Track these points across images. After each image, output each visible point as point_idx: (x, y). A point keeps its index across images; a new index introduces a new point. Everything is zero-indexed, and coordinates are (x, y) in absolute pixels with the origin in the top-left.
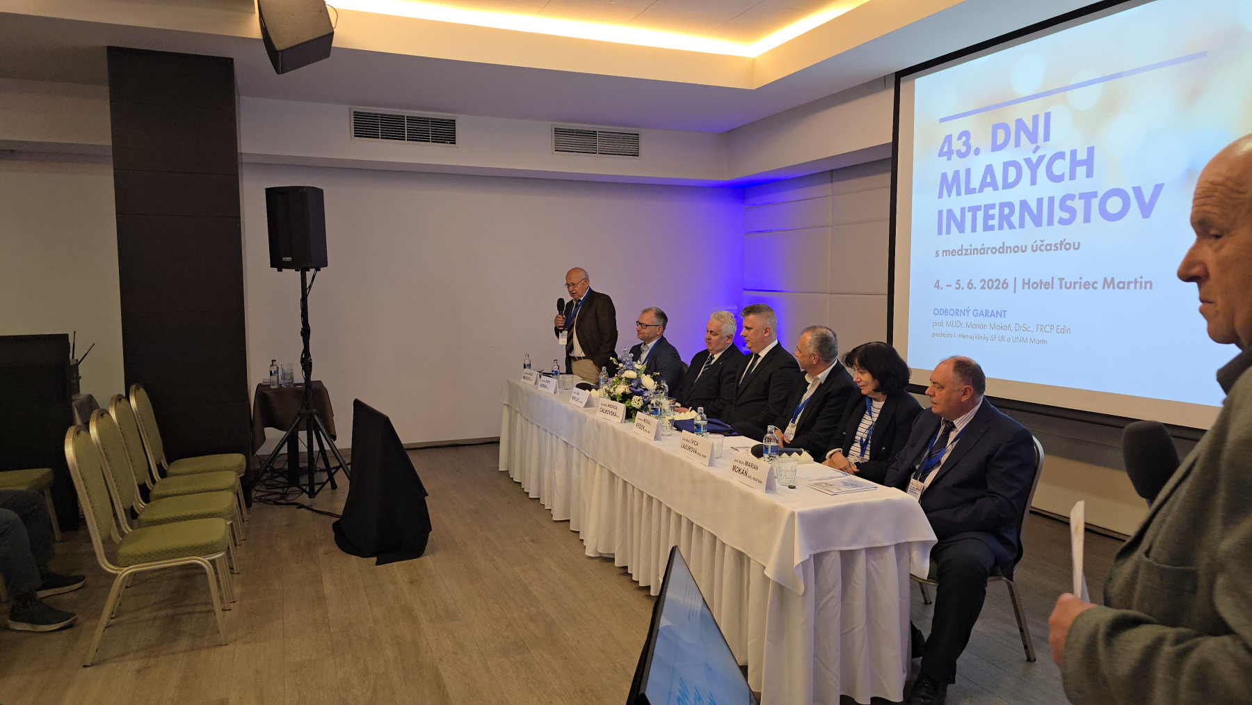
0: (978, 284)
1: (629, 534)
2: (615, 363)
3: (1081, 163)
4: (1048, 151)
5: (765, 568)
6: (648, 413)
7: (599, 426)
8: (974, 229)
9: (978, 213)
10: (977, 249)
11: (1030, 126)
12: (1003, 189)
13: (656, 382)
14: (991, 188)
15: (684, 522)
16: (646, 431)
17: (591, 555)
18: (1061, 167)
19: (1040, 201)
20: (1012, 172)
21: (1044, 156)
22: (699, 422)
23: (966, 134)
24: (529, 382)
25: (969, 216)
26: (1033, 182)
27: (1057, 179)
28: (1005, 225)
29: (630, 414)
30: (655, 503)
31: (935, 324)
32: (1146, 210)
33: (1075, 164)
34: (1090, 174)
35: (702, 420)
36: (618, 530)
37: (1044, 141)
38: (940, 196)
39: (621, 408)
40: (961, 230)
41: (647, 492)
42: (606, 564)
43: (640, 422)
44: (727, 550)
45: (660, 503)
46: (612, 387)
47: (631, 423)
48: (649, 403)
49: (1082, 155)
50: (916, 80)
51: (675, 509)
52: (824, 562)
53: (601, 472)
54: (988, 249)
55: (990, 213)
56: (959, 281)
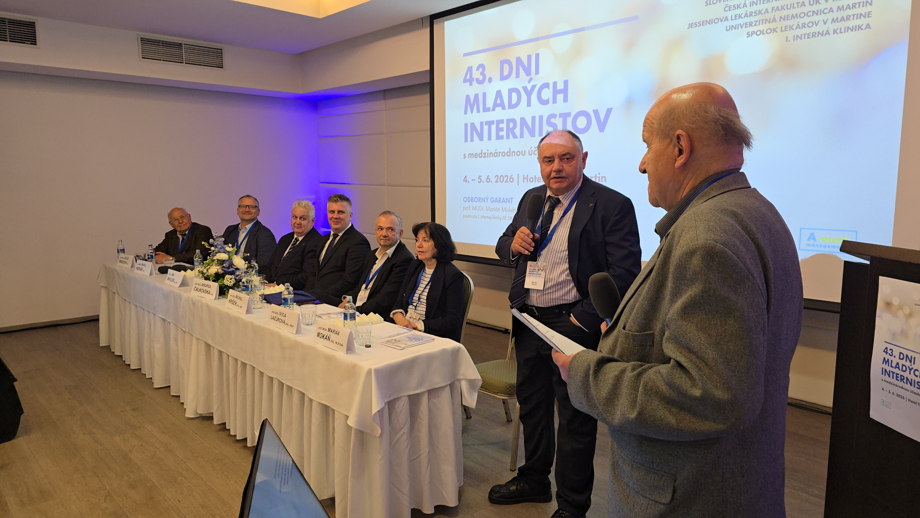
0: (493, 179)
1: (226, 396)
2: (207, 247)
3: (560, 92)
4: (538, 81)
5: (347, 417)
6: (240, 289)
7: (193, 304)
8: (490, 139)
9: (492, 126)
10: (492, 153)
11: (526, 63)
12: (509, 109)
13: (247, 262)
14: (500, 108)
15: (276, 384)
16: (238, 306)
17: (191, 417)
18: (547, 94)
19: (533, 118)
20: (514, 95)
21: (536, 85)
22: (286, 296)
23: (481, 66)
24: (124, 266)
25: (486, 128)
26: (529, 104)
27: (544, 102)
28: (511, 136)
29: (223, 291)
30: (248, 369)
31: (465, 208)
32: (602, 127)
33: (556, 92)
34: (565, 100)
35: (289, 294)
36: (215, 393)
37: (536, 74)
38: (466, 113)
39: (215, 286)
40: (481, 139)
41: (242, 359)
42: (206, 423)
43: (232, 298)
44: (314, 405)
45: (254, 368)
46: (205, 267)
47: (225, 299)
48: (241, 281)
49: (560, 86)
50: (445, 22)
51: (268, 373)
52: (396, 406)
53: (198, 344)
54: (500, 153)
55: (500, 127)
56: (481, 176)
